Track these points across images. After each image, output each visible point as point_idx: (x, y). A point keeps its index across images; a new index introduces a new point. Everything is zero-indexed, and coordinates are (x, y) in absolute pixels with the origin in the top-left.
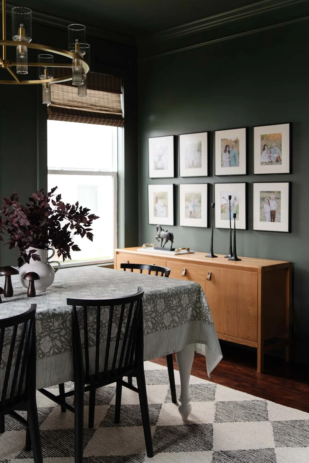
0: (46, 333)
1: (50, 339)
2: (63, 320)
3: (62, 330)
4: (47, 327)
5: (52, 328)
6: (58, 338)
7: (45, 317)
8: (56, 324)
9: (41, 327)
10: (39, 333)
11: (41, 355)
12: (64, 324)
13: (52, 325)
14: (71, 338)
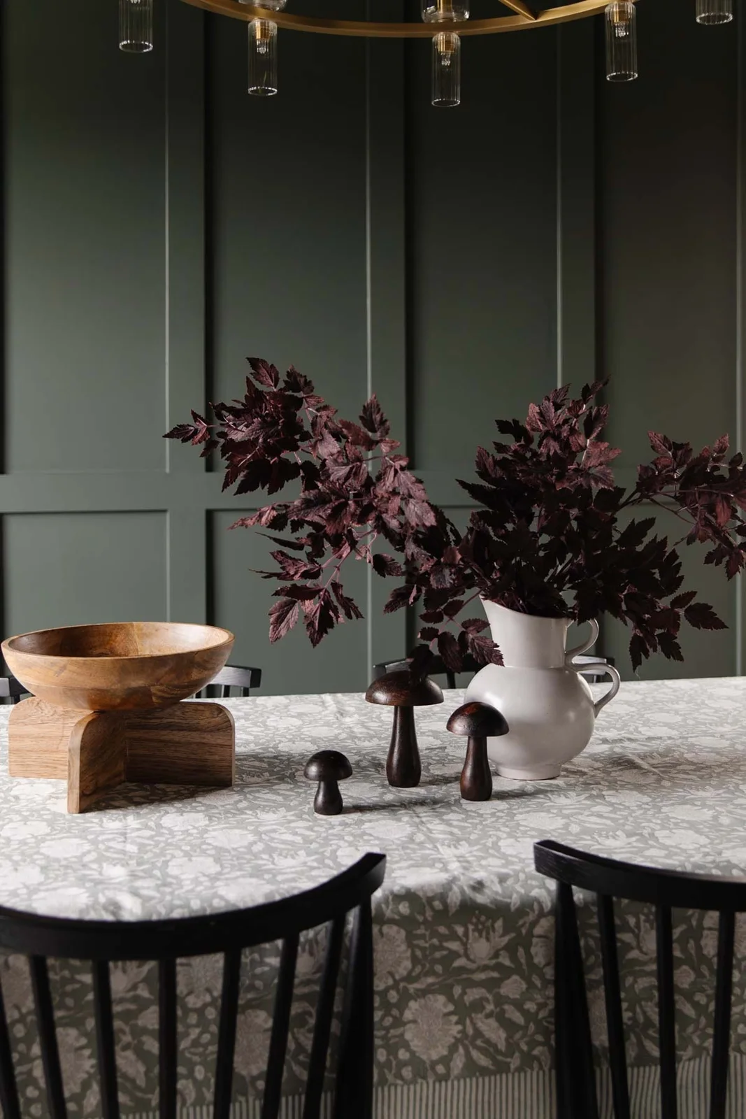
0: (430, 980)
1: (451, 1008)
2: (513, 935)
3: (509, 977)
4: (438, 955)
5: (458, 963)
6: (490, 1007)
7: (423, 913)
8: (481, 949)
9: (409, 954)
10: (397, 977)
11: (410, 1068)
12: (517, 950)
13: (462, 952)
14: (550, 1016)
